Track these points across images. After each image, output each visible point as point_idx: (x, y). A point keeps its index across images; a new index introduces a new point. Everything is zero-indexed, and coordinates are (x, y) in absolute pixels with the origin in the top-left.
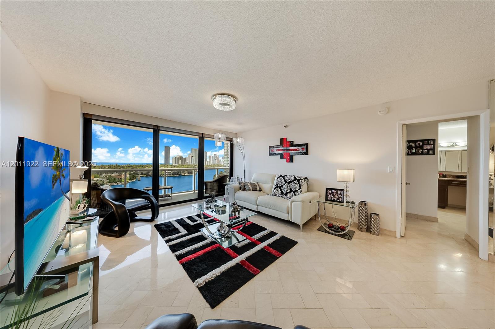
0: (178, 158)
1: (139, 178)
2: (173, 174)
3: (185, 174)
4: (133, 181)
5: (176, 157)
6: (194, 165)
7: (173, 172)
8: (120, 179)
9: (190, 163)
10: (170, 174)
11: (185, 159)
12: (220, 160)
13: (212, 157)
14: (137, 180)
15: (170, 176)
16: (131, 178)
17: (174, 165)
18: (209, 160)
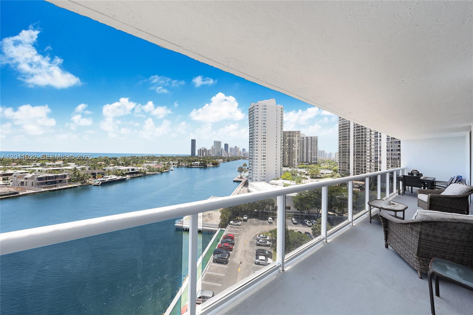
0: (203, 150)
1: (172, 168)
2: (199, 165)
3: (210, 165)
4: (167, 170)
5: (201, 150)
6: (217, 157)
7: (200, 163)
8: (157, 168)
9: (213, 155)
10: (197, 165)
11: (209, 150)
12: (241, 152)
13: (233, 149)
14: (170, 170)
15: (197, 167)
16: (166, 168)
17: (199, 156)
18: (230, 152)
